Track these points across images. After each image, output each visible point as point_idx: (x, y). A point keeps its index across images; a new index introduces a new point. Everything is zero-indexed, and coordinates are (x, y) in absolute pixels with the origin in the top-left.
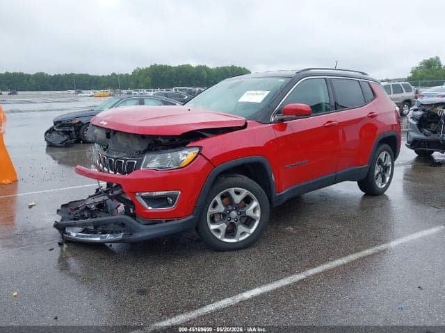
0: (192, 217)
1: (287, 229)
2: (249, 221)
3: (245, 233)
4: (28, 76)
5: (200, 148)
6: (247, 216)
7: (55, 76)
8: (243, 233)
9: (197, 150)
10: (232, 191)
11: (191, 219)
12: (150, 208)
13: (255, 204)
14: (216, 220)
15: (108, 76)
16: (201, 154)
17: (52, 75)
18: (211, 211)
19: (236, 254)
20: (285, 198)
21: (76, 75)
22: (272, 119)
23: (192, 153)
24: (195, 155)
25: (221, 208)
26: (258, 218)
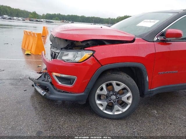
0: (83, 94)
1: (153, 111)
2: (123, 104)
3: (119, 111)
4: (79, 17)
5: (94, 51)
6: (122, 101)
7: (88, 17)
8: (118, 110)
9: (91, 53)
10: (114, 83)
11: (83, 95)
12: (60, 83)
13: (129, 94)
14: (102, 98)
15: (107, 19)
16: (94, 56)
17: (87, 17)
18: (98, 92)
19: (110, 122)
20: (155, 93)
21: (95, 17)
22: (156, 39)
23: (87, 54)
24: (89, 56)
25: (105, 92)
26: (129, 103)
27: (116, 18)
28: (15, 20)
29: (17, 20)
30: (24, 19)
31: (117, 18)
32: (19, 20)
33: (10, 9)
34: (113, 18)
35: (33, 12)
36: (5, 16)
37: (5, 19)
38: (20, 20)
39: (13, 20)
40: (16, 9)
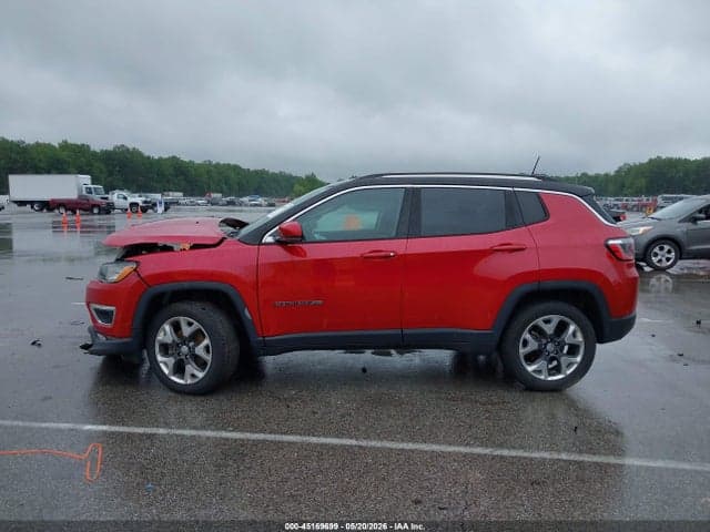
5: (138, 263)
8: (193, 376)
9: (133, 266)
12: (100, 322)
13: (206, 342)
16: (136, 270)
23: (128, 267)
24: (131, 270)
27: (612, 173)
28: (246, 205)
29: (251, 205)
30: (273, 201)
31: (617, 172)
32: (256, 205)
33: (238, 174)
34: (603, 173)
35: (307, 177)
36: (214, 195)
37: (217, 204)
38: (260, 205)
39: (240, 205)
40: (256, 172)
